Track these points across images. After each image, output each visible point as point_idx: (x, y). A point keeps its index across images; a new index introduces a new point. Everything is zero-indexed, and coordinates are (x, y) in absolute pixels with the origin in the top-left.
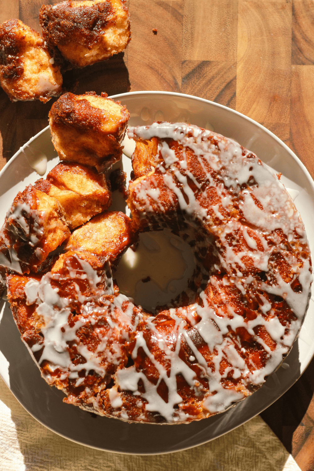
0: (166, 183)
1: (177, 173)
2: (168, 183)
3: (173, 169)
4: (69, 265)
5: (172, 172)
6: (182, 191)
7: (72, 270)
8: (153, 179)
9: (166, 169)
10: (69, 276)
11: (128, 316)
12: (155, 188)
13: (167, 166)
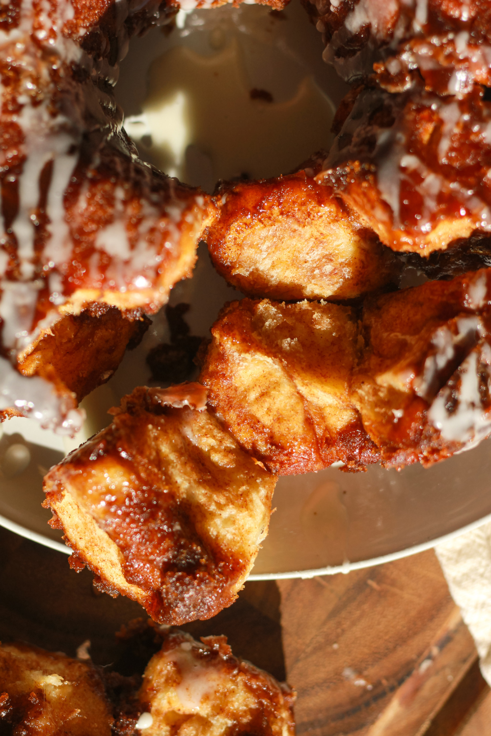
0: (70, 247)
1: (26, 251)
2: (65, 244)
3: (27, 269)
4: (426, 213)
5: (37, 261)
6: (43, 202)
7: (429, 195)
8: (95, 275)
9: (46, 280)
10: (443, 185)
11: (366, 11)
12: (102, 253)
13: (39, 284)
